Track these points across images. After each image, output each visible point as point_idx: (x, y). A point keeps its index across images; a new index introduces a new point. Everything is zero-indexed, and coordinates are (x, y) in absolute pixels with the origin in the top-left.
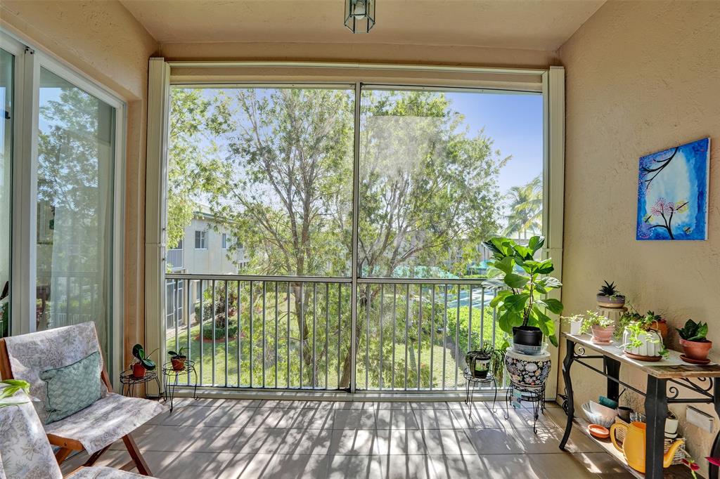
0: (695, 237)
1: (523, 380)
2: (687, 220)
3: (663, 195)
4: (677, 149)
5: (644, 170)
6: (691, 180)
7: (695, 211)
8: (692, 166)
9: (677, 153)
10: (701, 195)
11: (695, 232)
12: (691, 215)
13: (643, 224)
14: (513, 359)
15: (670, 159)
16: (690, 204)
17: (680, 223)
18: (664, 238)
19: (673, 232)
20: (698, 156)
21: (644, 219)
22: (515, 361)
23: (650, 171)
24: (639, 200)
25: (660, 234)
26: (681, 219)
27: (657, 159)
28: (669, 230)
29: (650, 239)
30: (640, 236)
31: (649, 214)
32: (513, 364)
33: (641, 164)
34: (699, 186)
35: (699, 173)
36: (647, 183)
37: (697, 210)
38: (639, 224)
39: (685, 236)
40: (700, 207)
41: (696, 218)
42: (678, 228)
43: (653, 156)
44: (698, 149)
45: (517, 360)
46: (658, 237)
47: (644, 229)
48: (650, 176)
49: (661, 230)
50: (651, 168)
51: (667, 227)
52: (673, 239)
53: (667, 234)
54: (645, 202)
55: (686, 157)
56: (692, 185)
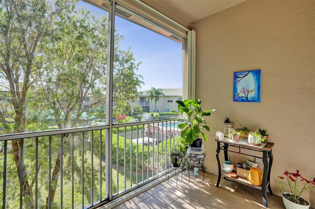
0: (257, 101)
1: (199, 163)
2: (254, 96)
3: (245, 86)
4: (250, 71)
5: (236, 76)
6: (255, 83)
7: (257, 93)
8: (255, 78)
9: (250, 73)
10: (259, 88)
11: (257, 100)
12: (255, 94)
13: (236, 96)
14: (195, 155)
15: (247, 74)
16: (255, 90)
17: (251, 96)
18: (245, 101)
19: (249, 99)
20: (257, 75)
21: (236, 94)
22: (196, 155)
23: (238, 78)
24: (234, 88)
25: (243, 100)
26: (251, 95)
27: (242, 74)
28: (247, 99)
29: (239, 101)
30: (235, 100)
31: (239, 92)
32: (195, 157)
33: (235, 75)
34: (258, 85)
35: (258, 80)
36: (238, 82)
37: (257, 92)
38: (234, 96)
39: (253, 101)
40: (259, 92)
41: (257, 95)
42: (251, 98)
43: (241, 72)
44: (257, 73)
45: (197, 155)
46: (243, 101)
47: (237, 97)
48: (239, 79)
49: (244, 98)
50: (239, 77)
51: (246, 98)
52: (249, 101)
53: (247, 100)
54: (237, 88)
55: (253, 75)
56: (256, 84)
